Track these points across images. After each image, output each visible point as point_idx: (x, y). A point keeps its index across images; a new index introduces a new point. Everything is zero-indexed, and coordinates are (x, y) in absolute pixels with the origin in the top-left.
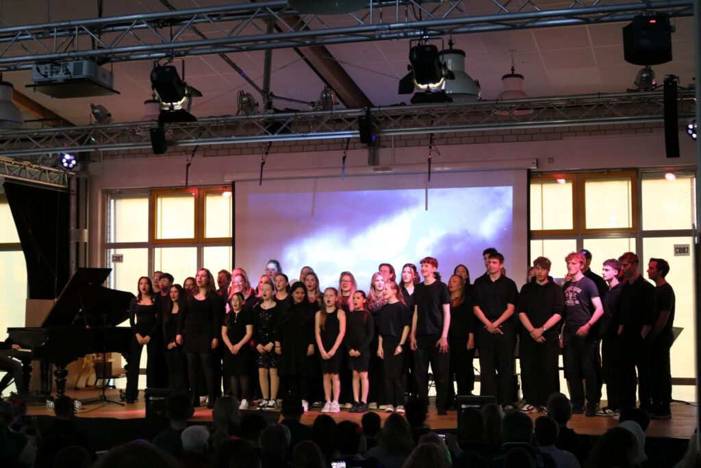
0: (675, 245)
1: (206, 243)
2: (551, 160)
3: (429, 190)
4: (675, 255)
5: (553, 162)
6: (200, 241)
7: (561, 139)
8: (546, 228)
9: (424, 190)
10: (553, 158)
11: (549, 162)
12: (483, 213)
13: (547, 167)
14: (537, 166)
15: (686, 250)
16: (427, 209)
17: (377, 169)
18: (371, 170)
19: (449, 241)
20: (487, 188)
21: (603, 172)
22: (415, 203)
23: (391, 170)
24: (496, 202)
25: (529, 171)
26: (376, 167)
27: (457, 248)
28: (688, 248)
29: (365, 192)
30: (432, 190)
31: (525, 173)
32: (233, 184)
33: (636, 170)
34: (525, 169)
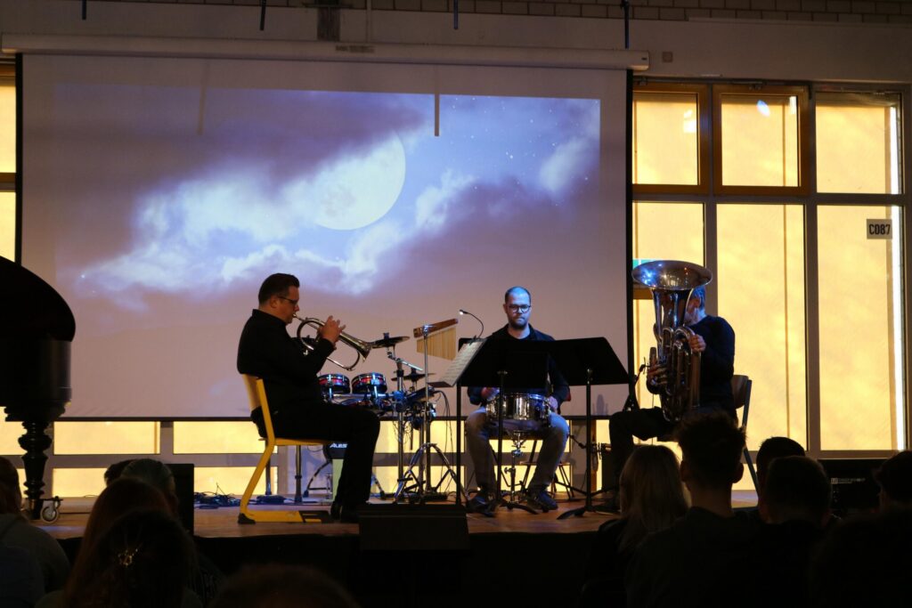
0: (868, 220)
2: (668, 57)
3: (443, 98)
4: (868, 237)
5: (671, 61)
7: (686, 19)
9: (432, 97)
10: (671, 54)
11: (665, 61)
12: (545, 147)
13: (659, 69)
14: (649, 66)
15: (886, 229)
16: (437, 134)
17: (343, 49)
19: (479, 196)
20: (553, 100)
22: (413, 121)
23: (372, 51)
24: (569, 128)
25: (630, 72)
26: (340, 44)
27: (495, 210)
28: (889, 226)
29: (313, 93)
30: (448, 97)
31: (624, 75)
32: (19, 57)
33: (808, 85)
34: (623, 69)
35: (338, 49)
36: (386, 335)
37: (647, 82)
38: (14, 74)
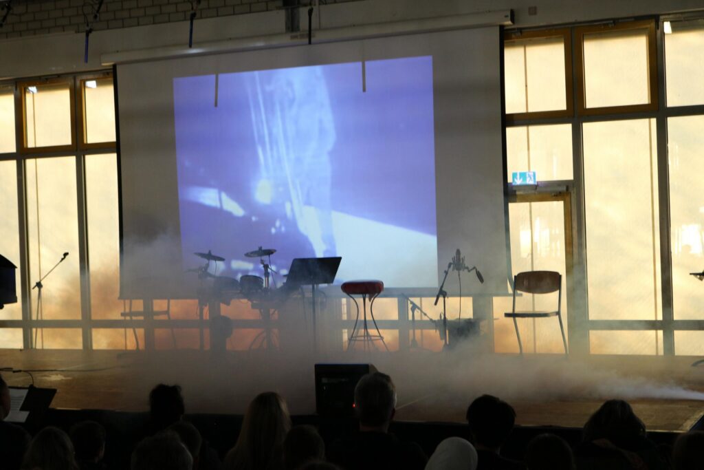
1: (86, 150)
2: (533, 11)
3: (368, 64)
5: (535, 13)
6: (79, 148)
8: (533, 109)
9: (359, 65)
10: (535, 8)
11: (530, 14)
13: (527, 21)
14: (513, 20)
16: (364, 90)
17: (295, 37)
18: (286, 39)
21: (608, 24)
25: (502, 27)
26: (294, 34)
30: (371, 62)
31: (497, 32)
32: (114, 67)
33: (655, 18)
34: (496, 26)
35: (293, 38)
36: (260, 248)
37: (521, 32)
38: (112, 79)
